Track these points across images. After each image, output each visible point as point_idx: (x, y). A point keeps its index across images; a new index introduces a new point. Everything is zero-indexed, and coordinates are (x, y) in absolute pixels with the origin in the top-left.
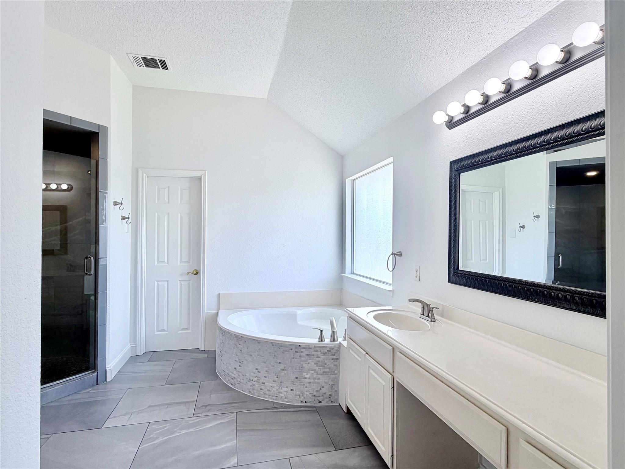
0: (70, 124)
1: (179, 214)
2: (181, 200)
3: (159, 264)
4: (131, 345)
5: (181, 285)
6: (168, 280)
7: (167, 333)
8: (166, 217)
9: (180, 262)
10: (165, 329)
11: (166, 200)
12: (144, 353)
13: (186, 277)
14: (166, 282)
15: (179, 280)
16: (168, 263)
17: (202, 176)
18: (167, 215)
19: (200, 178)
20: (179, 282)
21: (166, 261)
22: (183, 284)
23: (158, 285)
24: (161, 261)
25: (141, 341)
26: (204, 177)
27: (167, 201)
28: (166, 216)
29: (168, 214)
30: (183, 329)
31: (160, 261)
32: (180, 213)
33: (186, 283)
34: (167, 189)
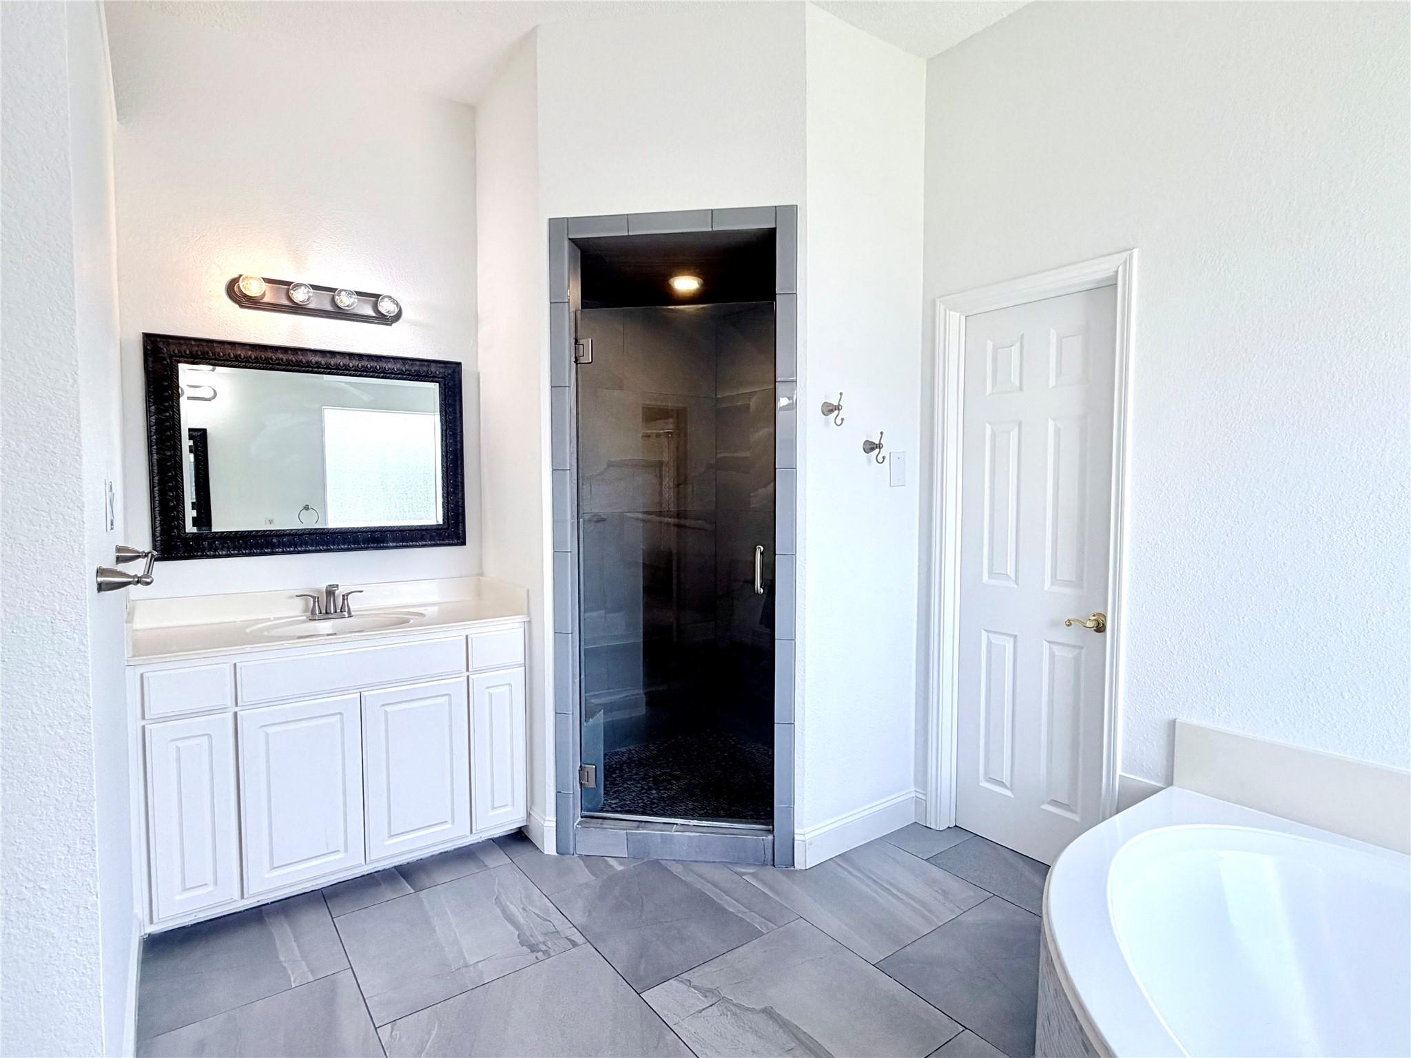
0: (710, 230)
1: (1051, 424)
2: (1059, 373)
3: (993, 582)
4: (916, 791)
5: (1052, 656)
6: (1015, 633)
7: (1009, 793)
8: (1014, 435)
9: (1052, 584)
10: (1004, 781)
11: (1015, 380)
12: (949, 828)
13: (1068, 635)
14: (1012, 640)
15: (1049, 642)
16: (1016, 581)
17: (1117, 272)
18: (1016, 431)
19: (1110, 285)
20: (1046, 644)
21: (1011, 571)
22: (1056, 653)
23: (989, 643)
24: (997, 572)
25: (937, 789)
26: (1124, 276)
27: (1017, 383)
28: (1011, 433)
29: (1020, 424)
30: (1055, 803)
31: (994, 572)
32: (1054, 419)
33: (1070, 654)
34: (1018, 344)
